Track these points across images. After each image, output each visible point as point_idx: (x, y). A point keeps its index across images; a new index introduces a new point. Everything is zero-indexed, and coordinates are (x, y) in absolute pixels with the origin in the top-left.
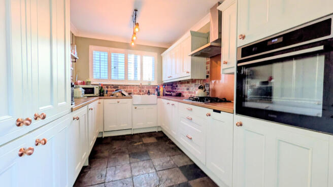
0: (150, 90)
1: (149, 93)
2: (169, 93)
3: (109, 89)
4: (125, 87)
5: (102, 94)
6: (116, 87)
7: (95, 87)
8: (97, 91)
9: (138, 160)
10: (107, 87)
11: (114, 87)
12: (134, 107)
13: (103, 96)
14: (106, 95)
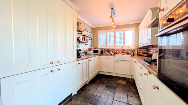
0: (129, 51)
1: (128, 54)
2: (142, 54)
3: (106, 51)
4: (113, 50)
5: (102, 53)
6: (109, 50)
7: (99, 50)
8: (99, 52)
9: (108, 90)
10: (105, 50)
11: (108, 50)
12: (116, 61)
13: (103, 54)
14: (104, 54)
